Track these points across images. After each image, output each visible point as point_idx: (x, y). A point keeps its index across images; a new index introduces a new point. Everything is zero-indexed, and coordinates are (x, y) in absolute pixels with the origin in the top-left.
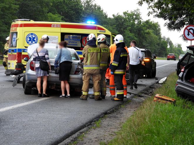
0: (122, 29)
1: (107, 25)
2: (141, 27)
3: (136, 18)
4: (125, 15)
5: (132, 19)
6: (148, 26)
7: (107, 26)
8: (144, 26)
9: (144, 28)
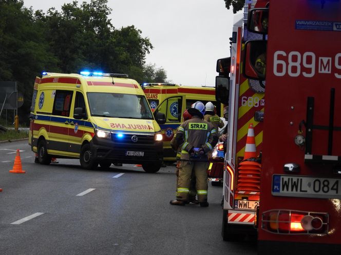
0: (68, 52)
1: (37, 42)
2: (109, 45)
3: (96, 23)
4: (68, 14)
5: (87, 23)
6: (127, 44)
7: (37, 45)
8: (119, 43)
9: (117, 48)
